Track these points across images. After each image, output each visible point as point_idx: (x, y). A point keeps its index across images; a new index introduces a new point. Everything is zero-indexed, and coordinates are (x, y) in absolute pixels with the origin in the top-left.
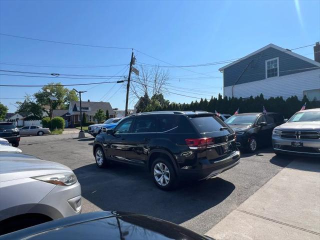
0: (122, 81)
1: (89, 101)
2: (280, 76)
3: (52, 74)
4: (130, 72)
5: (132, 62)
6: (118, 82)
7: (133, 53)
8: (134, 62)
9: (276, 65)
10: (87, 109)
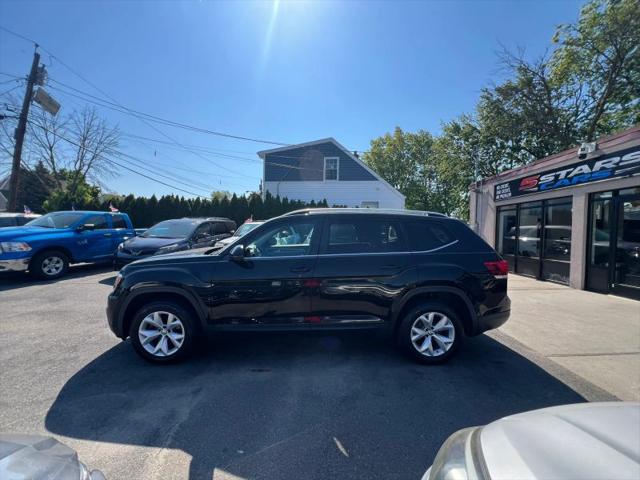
2: (340, 180)
8: (42, 78)
9: (335, 166)
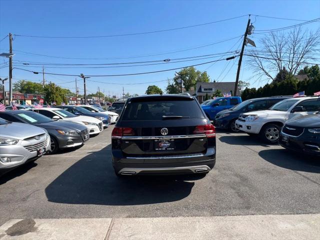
0: (233, 58)
1: (214, 81)
3: (164, 61)
4: (244, 44)
5: (248, 31)
6: (228, 59)
7: (249, 21)
8: (250, 31)
10: (211, 89)
